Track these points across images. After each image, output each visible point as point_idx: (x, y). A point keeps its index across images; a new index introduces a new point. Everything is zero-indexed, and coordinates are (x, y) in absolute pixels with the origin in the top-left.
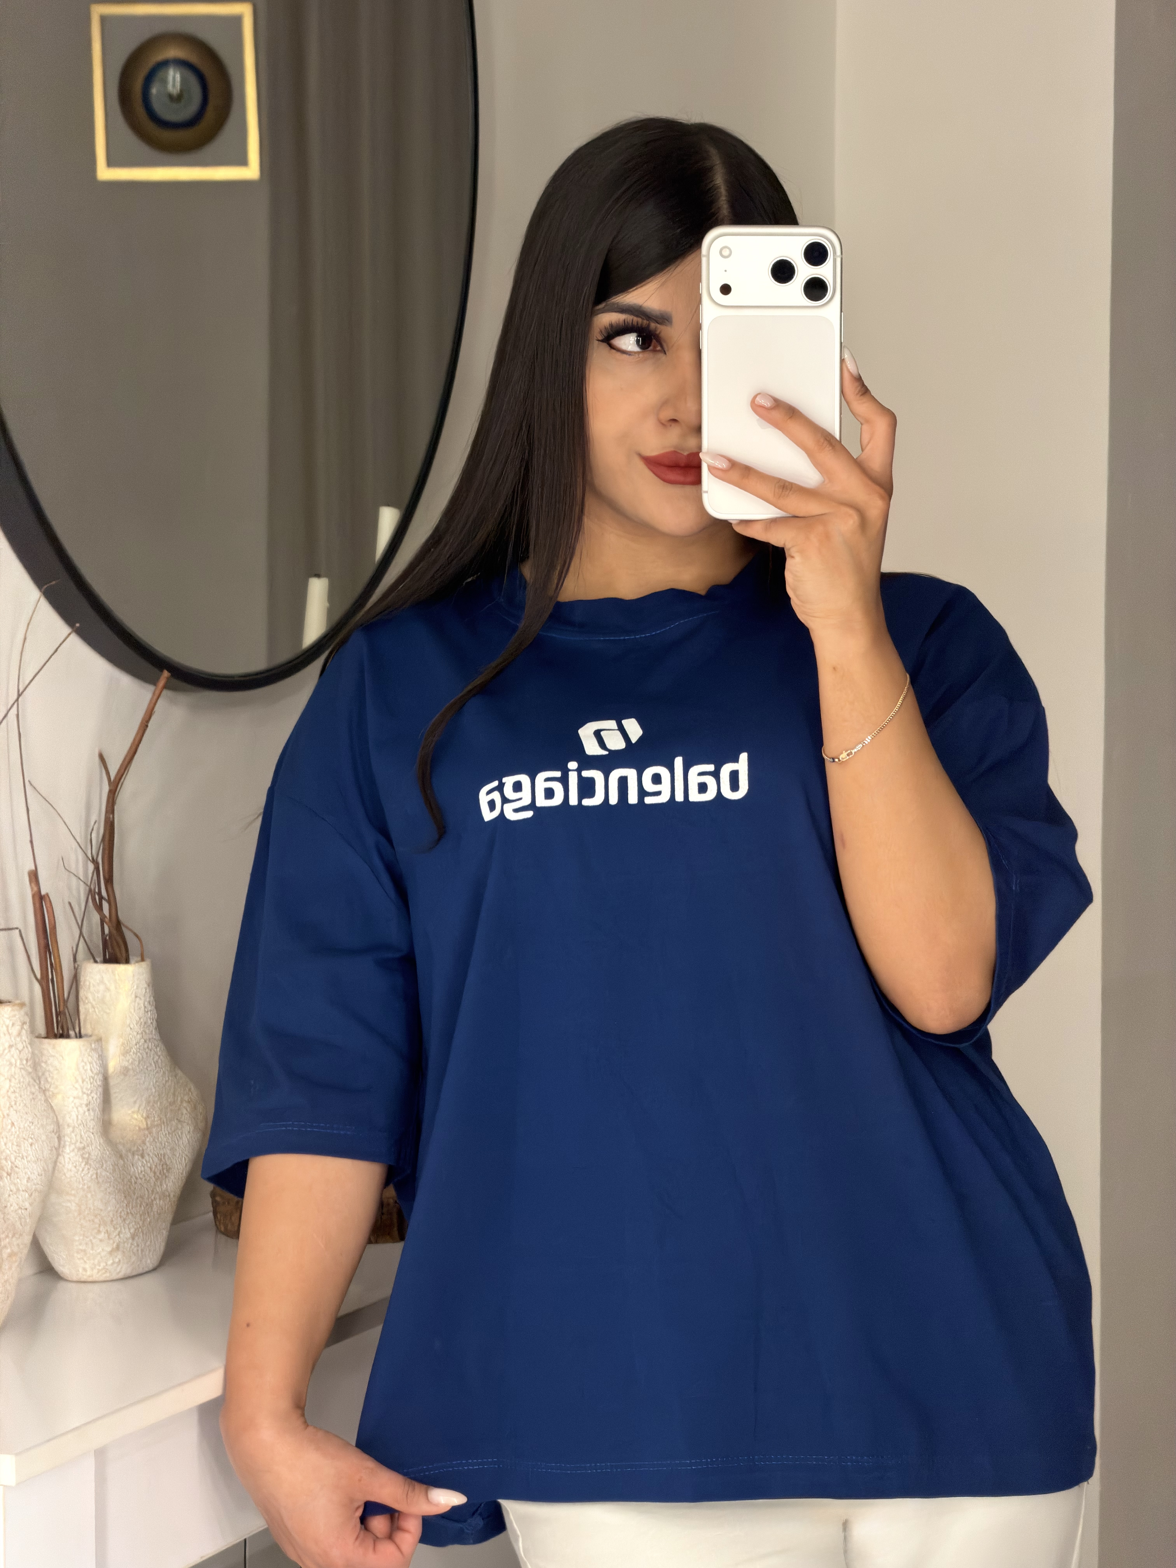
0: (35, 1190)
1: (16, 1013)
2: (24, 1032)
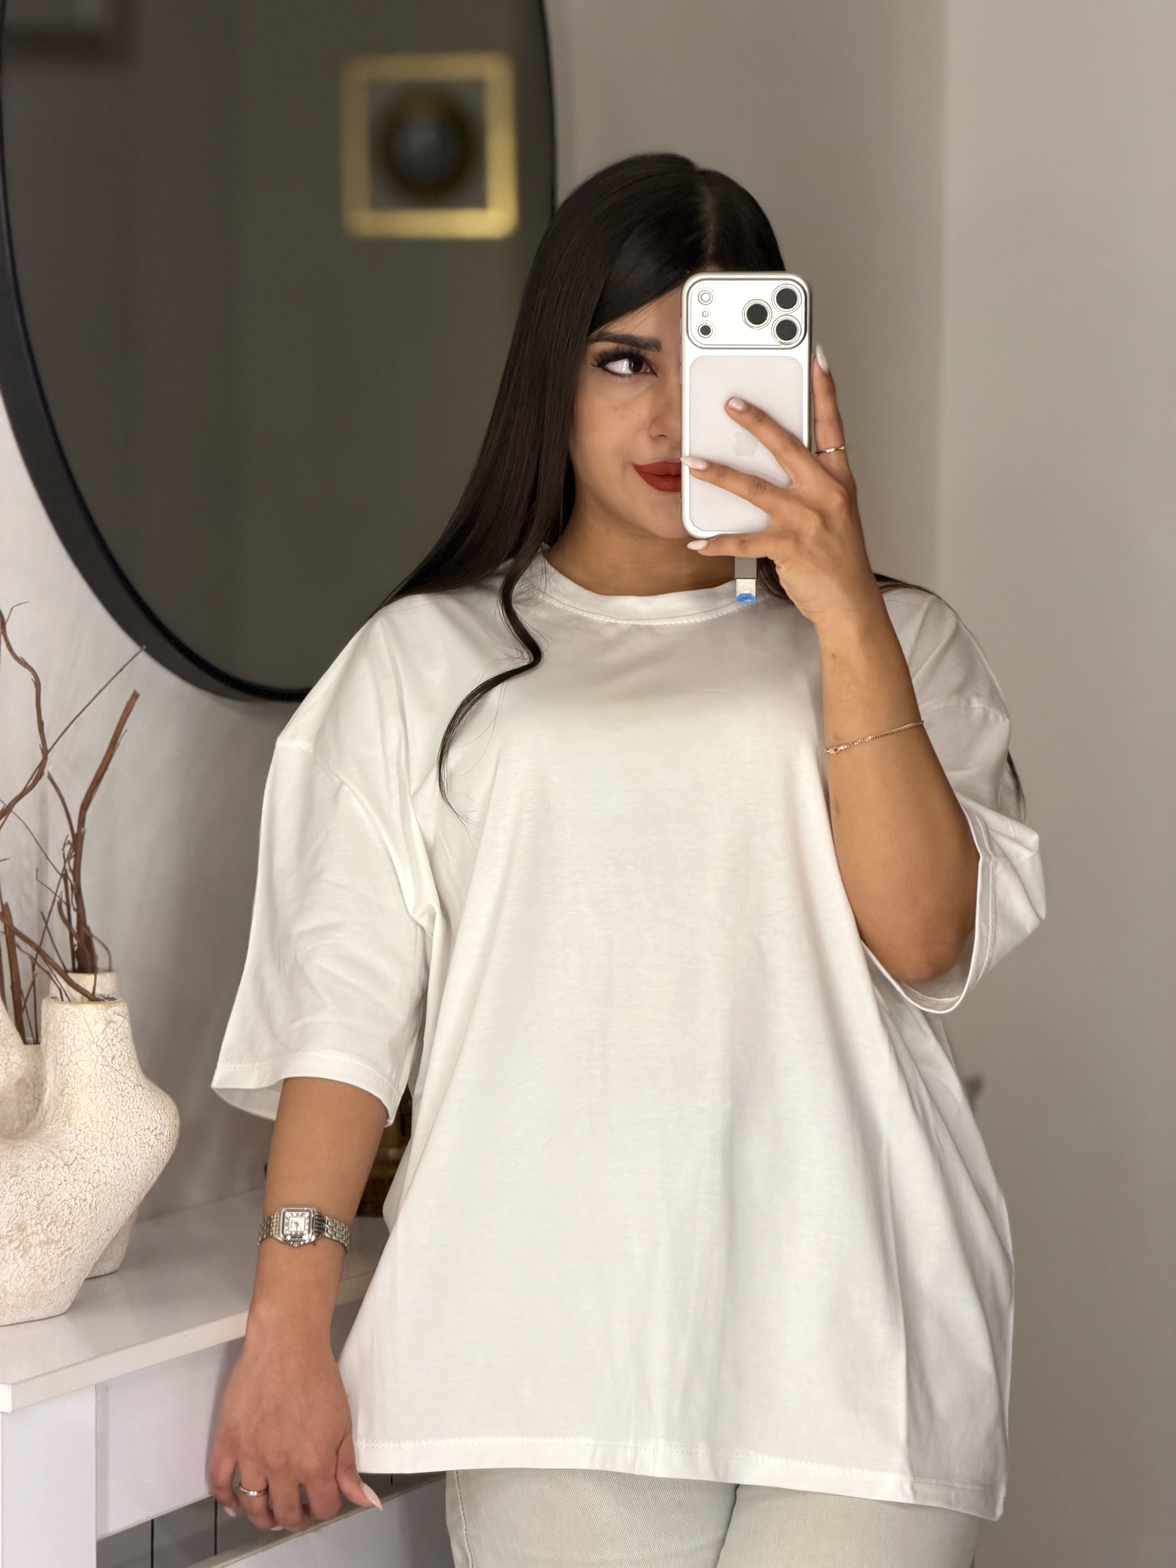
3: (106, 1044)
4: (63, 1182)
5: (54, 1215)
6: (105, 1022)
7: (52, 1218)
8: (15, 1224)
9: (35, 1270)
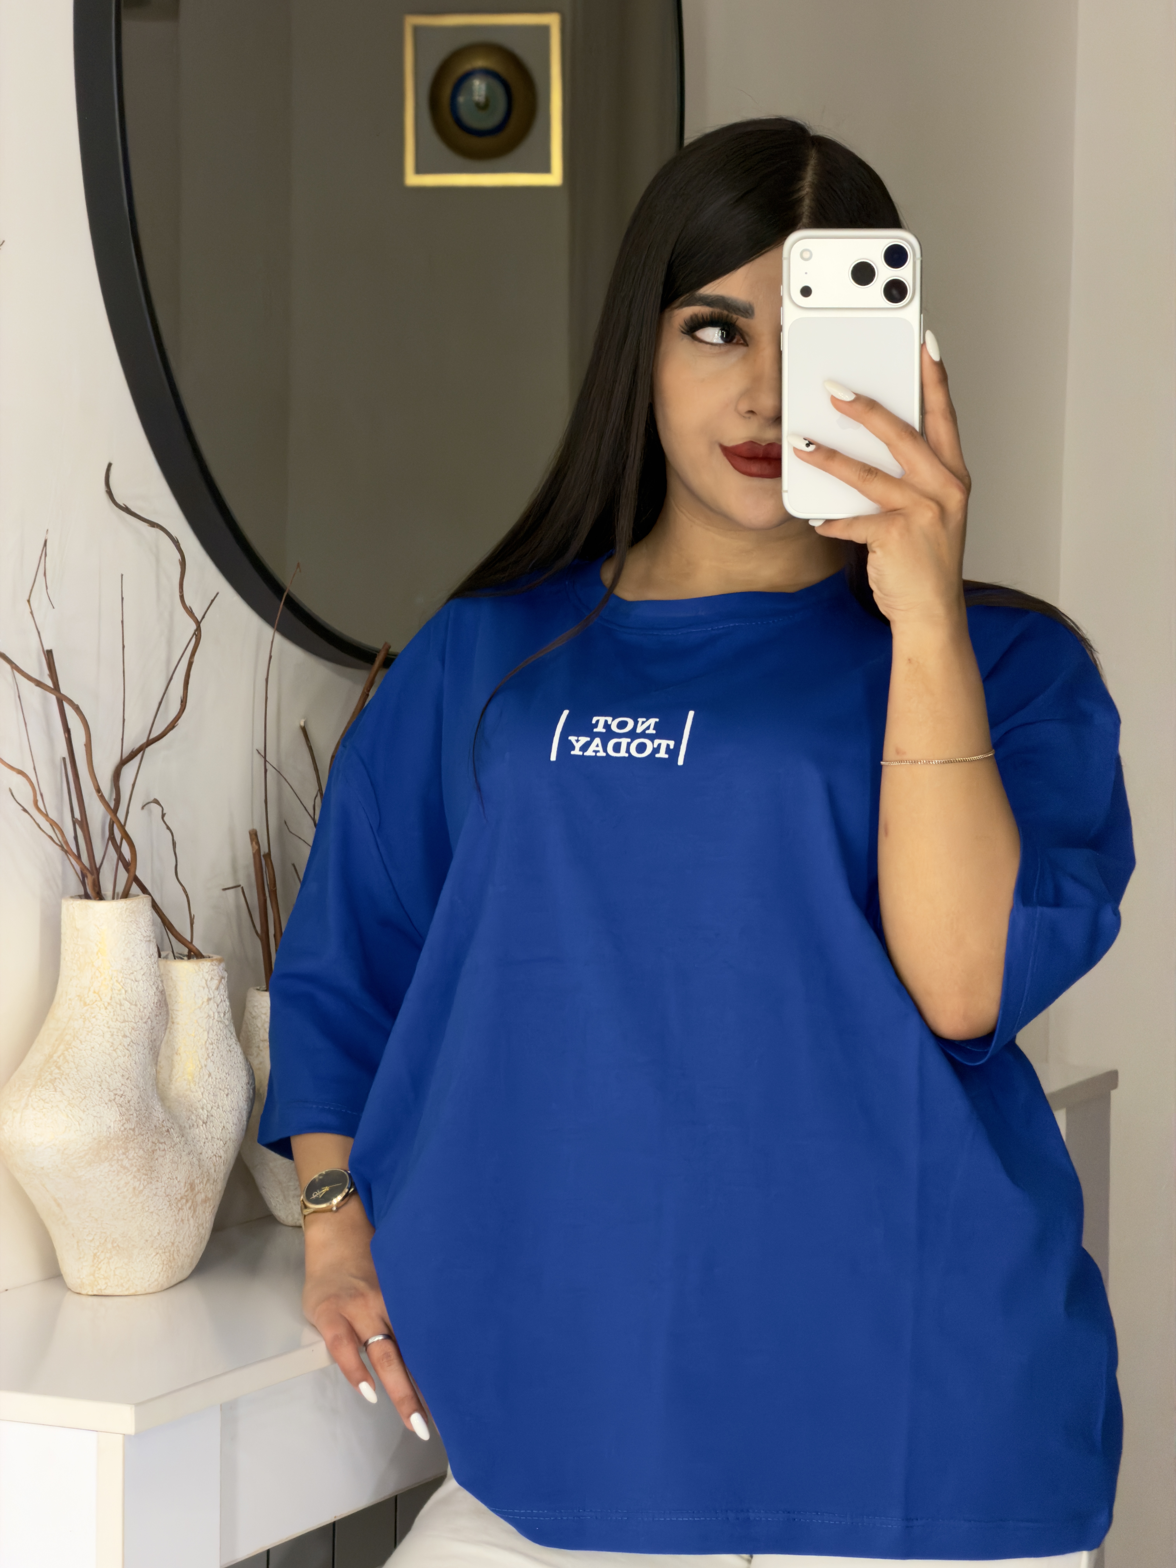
0: (230, 1139)
1: (215, 967)
2: (222, 987)
3: (220, 1000)
4: (206, 1140)
5: (208, 1174)
6: (219, 978)
7: (207, 1176)
8: (190, 1184)
9: (198, 1229)
